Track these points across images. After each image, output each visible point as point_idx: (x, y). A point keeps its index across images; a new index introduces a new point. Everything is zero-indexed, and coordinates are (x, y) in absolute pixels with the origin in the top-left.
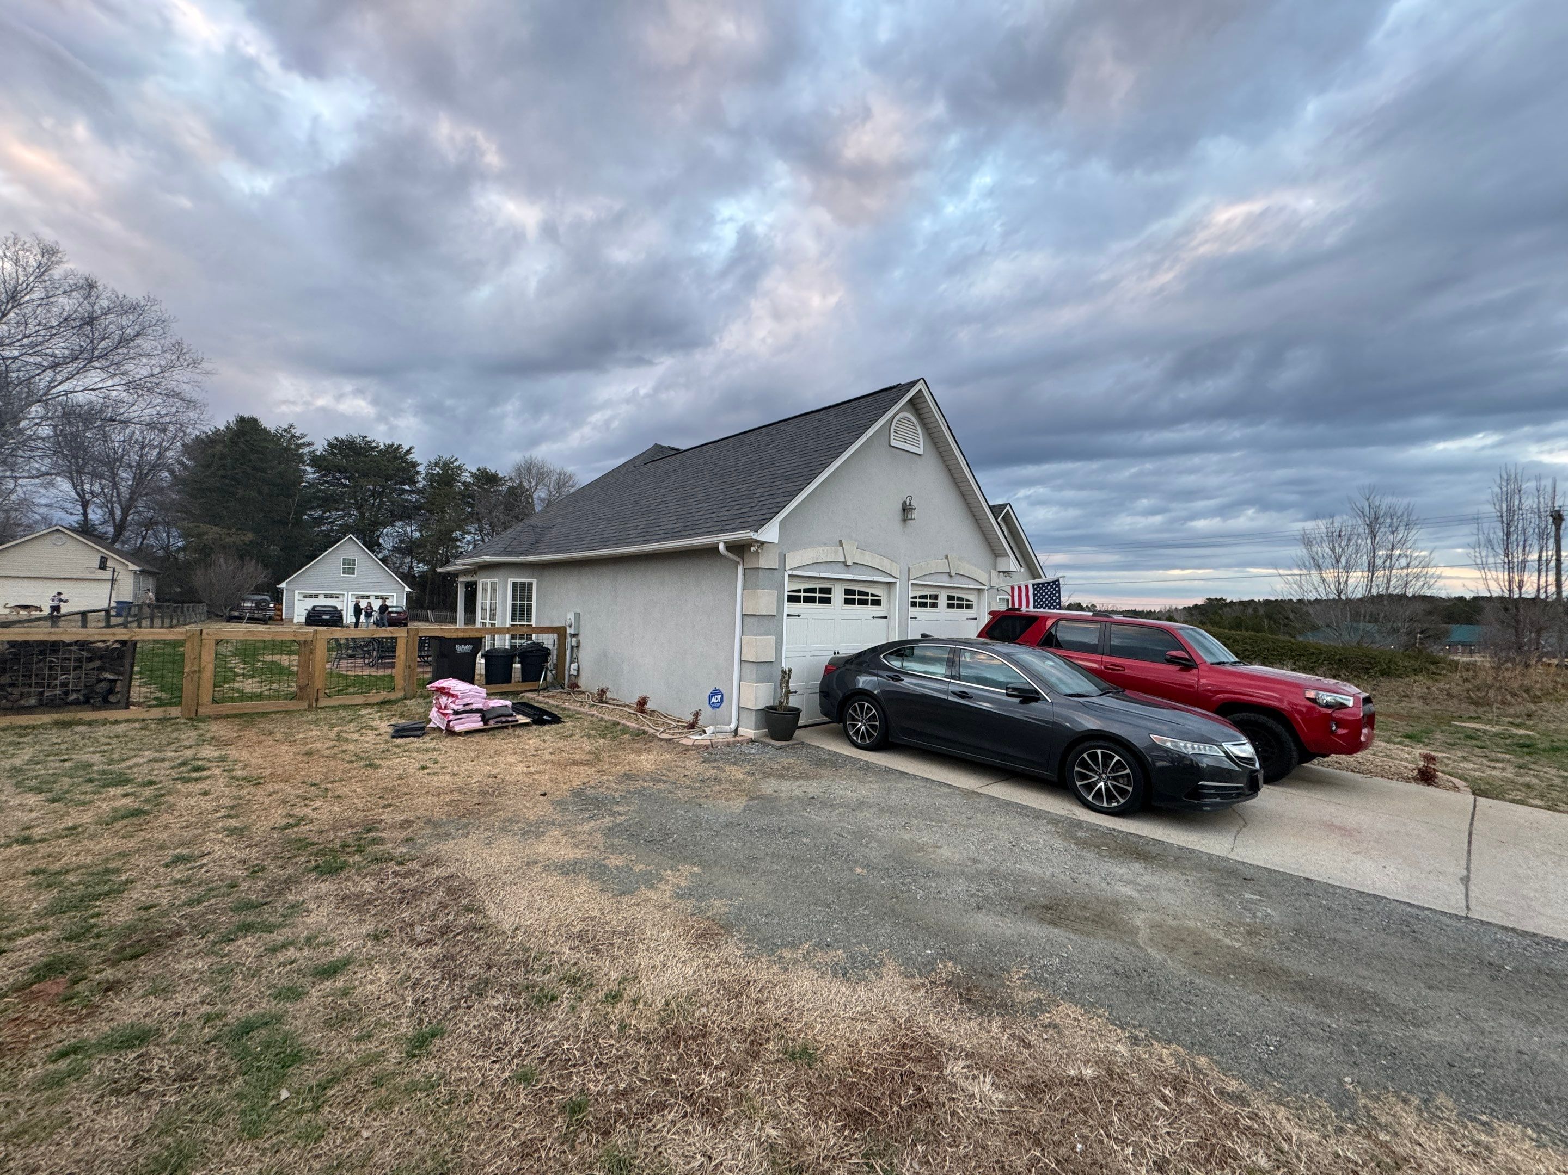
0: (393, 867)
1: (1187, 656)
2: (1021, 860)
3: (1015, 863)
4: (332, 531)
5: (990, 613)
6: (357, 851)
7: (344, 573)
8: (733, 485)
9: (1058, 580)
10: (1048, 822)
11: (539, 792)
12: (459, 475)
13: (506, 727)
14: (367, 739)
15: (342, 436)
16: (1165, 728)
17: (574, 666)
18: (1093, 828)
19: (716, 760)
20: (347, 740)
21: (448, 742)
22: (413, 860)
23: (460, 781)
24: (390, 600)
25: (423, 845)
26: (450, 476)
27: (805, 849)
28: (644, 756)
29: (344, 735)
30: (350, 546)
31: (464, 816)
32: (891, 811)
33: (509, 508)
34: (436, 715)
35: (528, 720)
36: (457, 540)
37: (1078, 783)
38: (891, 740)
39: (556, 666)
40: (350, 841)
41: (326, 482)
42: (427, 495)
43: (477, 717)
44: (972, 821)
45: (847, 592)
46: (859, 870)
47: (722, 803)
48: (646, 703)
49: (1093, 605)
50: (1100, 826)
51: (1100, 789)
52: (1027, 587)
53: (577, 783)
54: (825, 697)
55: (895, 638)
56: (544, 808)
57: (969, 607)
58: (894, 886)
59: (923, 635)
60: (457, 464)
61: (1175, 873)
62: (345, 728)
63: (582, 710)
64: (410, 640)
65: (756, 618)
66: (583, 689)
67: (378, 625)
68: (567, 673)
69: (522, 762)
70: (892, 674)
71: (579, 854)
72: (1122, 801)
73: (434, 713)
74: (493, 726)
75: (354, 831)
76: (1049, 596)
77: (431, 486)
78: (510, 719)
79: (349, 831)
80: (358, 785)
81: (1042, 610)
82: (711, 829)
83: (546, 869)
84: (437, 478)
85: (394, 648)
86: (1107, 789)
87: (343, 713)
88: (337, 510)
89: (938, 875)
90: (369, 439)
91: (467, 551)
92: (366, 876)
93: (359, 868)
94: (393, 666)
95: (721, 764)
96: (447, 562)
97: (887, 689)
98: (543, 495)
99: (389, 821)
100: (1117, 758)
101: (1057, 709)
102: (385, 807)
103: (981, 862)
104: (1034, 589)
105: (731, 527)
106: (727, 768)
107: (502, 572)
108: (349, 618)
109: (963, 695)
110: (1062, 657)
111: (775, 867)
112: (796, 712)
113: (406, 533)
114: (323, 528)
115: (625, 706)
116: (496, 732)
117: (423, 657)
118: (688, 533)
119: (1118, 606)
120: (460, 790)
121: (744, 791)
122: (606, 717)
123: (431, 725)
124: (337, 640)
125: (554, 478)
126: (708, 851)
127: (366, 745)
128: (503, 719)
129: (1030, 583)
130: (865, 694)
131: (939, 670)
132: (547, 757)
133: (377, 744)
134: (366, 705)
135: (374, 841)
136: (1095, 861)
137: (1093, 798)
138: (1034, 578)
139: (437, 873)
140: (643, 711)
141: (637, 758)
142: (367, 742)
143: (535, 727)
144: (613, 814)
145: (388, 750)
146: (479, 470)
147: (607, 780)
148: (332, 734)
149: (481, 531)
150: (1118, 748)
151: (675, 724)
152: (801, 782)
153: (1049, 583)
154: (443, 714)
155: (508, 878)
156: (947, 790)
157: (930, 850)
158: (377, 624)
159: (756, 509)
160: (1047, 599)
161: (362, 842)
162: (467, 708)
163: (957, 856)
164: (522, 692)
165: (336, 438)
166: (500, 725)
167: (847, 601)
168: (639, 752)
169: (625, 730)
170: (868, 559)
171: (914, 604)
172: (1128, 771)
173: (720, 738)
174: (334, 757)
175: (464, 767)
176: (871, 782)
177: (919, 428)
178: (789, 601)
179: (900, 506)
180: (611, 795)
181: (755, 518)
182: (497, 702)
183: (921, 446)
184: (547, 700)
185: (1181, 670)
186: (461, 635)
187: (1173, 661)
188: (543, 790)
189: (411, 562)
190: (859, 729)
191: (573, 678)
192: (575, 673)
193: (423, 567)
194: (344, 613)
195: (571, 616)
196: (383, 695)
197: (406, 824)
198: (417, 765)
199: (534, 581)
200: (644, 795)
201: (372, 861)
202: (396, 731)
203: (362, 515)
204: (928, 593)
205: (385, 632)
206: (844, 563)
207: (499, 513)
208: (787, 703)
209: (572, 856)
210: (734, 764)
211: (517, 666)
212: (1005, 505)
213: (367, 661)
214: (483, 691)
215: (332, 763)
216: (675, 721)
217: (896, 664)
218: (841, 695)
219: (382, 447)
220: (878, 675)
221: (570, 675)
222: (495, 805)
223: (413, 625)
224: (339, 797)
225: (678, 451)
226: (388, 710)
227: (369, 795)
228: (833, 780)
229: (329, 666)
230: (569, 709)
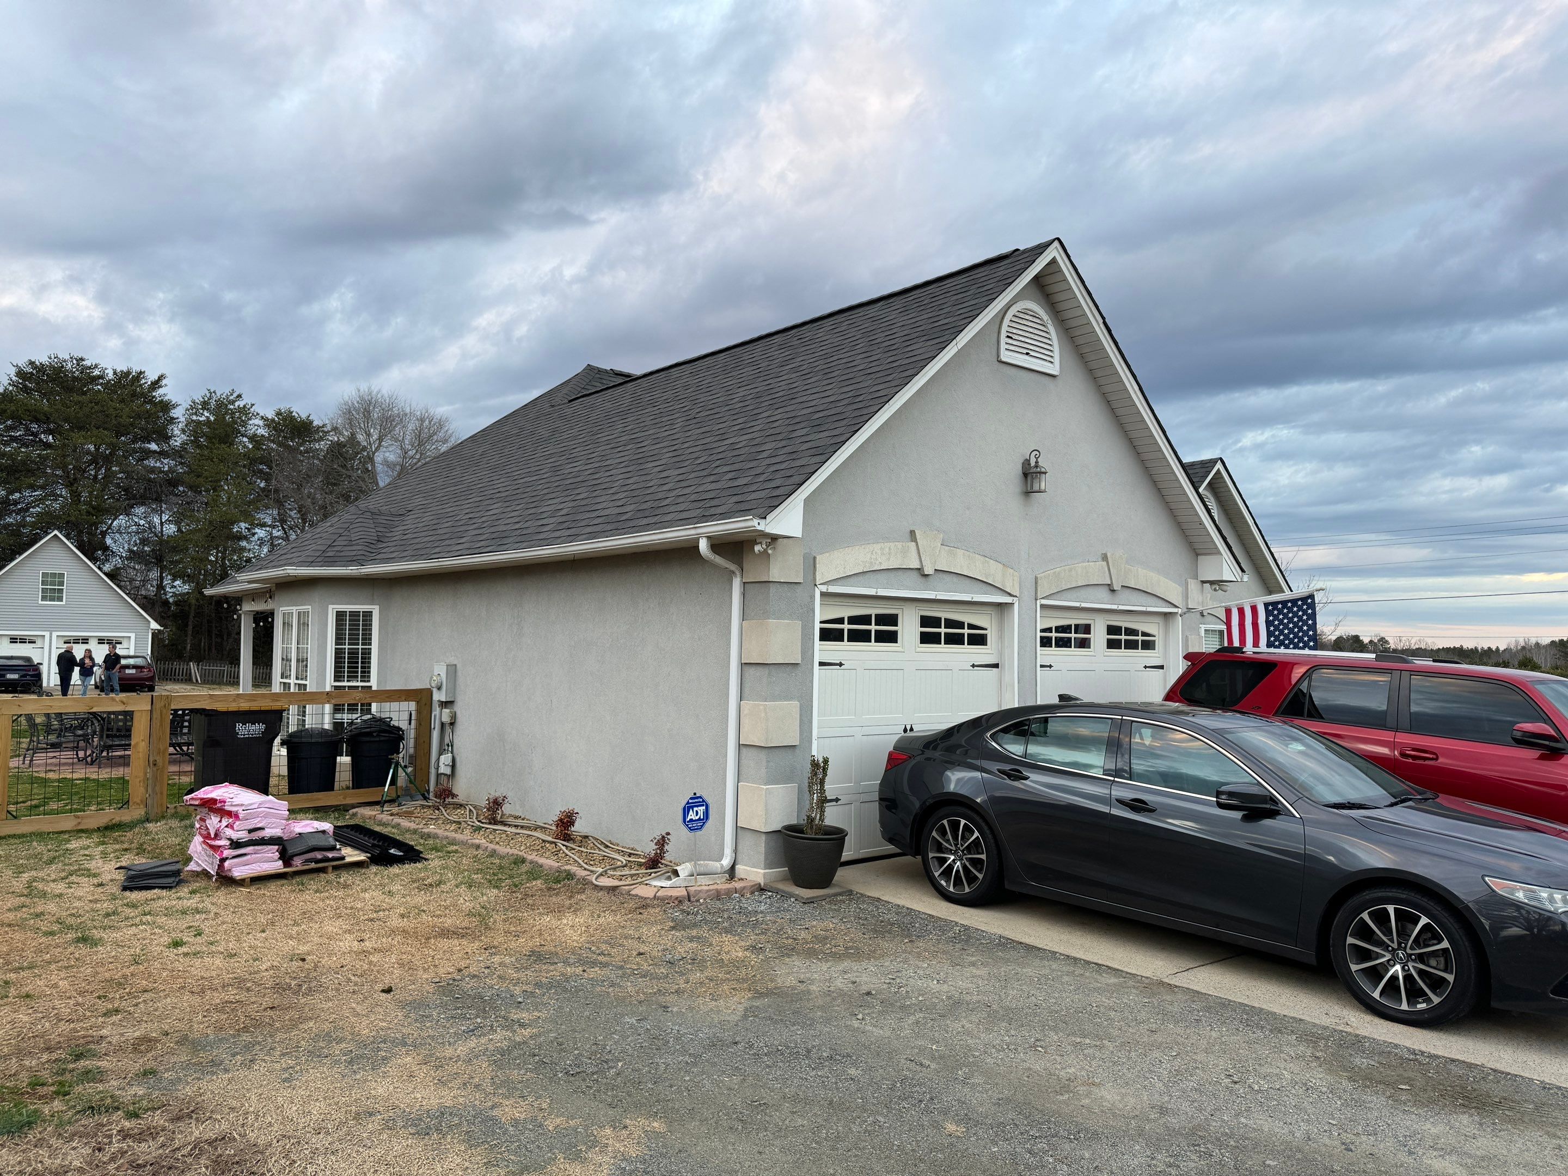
0: (119, 1122)
1: (1553, 733)
2: (1248, 1110)
3: (1237, 1115)
4: (23, 524)
5: (1188, 657)
6: (57, 1093)
7: (44, 598)
8: (723, 437)
9: (1311, 596)
10: (1300, 1039)
11: (380, 986)
12: (244, 424)
13: (323, 870)
14: (80, 893)
15: (42, 358)
16: (1515, 866)
17: (446, 759)
18: (1384, 1051)
19: (695, 925)
20: (44, 895)
21: (222, 896)
22: (154, 1109)
23: (239, 967)
24: (125, 645)
25: (172, 1082)
26: (228, 425)
27: (853, 1087)
28: (568, 919)
29: (40, 886)
30: (56, 550)
31: (246, 1029)
32: (1011, 1016)
33: (332, 481)
34: (199, 848)
35: (362, 857)
36: (240, 537)
37: (1354, 968)
38: (1007, 886)
39: (413, 759)
40: (45, 1075)
41: (14, 439)
42: (188, 459)
43: (272, 852)
44: (1159, 1037)
45: (926, 621)
46: (951, 1127)
47: (705, 1004)
48: (572, 823)
49: (1382, 640)
50: (1396, 1046)
51: (1394, 978)
52: (1254, 609)
53: (446, 969)
54: (888, 808)
55: (1013, 701)
56: (386, 1014)
57: (1148, 645)
58: (1014, 1155)
59: (1061, 697)
60: (240, 403)
61: (1537, 1134)
62: (41, 874)
63: (459, 836)
64: (156, 715)
65: (766, 671)
66: (461, 799)
67: (102, 690)
68: (433, 771)
69: (349, 932)
70: (1007, 767)
71: (449, 1097)
72: (1436, 1000)
73: (196, 846)
74: (300, 868)
75: (54, 1056)
76: (1296, 625)
77: (195, 443)
78: (330, 855)
79: (45, 1057)
80: (63, 974)
81: (1282, 650)
82: (684, 1051)
83: (389, 1125)
84: (206, 429)
85: (129, 730)
86: (1408, 978)
87: (37, 846)
88: (33, 487)
89: (1095, 1136)
90: (87, 363)
91: (258, 558)
92: (71, 1139)
93: (61, 1125)
94: (125, 761)
95: (704, 932)
96: (223, 577)
97: (998, 794)
98: (392, 457)
99: (114, 1040)
100: (1424, 920)
101: (1310, 831)
102: (107, 1014)
103: (1175, 1113)
104: (1268, 613)
105: (719, 510)
106: (715, 940)
107: (317, 595)
108: (51, 677)
109: (1138, 805)
110: (1321, 736)
111: (800, 1122)
112: (837, 837)
113: (151, 526)
114: (9, 520)
115: (536, 828)
116: (305, 879)
117: (180, 745)
118: (645, 521)
119: (1429, 641)
120: (239, 983)
121: (745, 980)
122: (502, 850)
123: (192, 867)
124: (30, 718)
125: (411, 427)
126: (679, 1091)
127: (77, 904)
128: (319, 855)
129: (1260, 602)
130: (959, 803)
131: (1095, 761)
132: (395, 922)
133: (96, 901)
134: (80, 832)
135: (88, 1076)
136: (1385, 1112)
137: (1381, 994)
138: (1270, 593)
139: (197, 1133)
140: (567, 838)
141: (555, 923)
142: (80, 899)
143: (374, 869)
144: (510, 1025)
145: (114, 913)
146: (279, 413)
147: (501, 964)
148: (19, 884)
149: (283, 522)
150: (1424, 901)
151: (623, 859)
152: (846, 964)
153: (1294, 602)
154: (212, 847)
155: (320, 1141)
156: (1113, 980)
157: (1082, 1089)
158: (100, 687)
159: (762, 478)
160: (1291, 631)
161: (68, 1076)
162: (256, 836)
163: (1132, 1101)
164: (353, 806)
165: (32, 363)
166: (313, 865)
167: (926, 639)
168: (559, 911)
169: (536, 872)
170: (961, 563)
171: (1045, 642)
172: (1445, 944)
173: (704, 883)
174: (20, 925)
175: (249, 941)
176: (973, 964)
177: (1052, 329)
178: (823, 638)
179: (1018, 469)
180: (508, 990)
181: (762, 494)
182: (307, 826)
183: (1057, 360)
184: (397, 820)
185: (1542, 758)
186: (245, 706)
187: (1527, 741)
188: (387, 982)
189: (162, 578)
190: (950, 867)
191: (443, 780)
192: (448, 771)
193: (182, 587)
194: (44, 669)
195: (440, 671)
196: (110, 814)
197: (143, 1044)
198: (166, 940)
199: (376, 610)
200: (565, 990)
201: (84, 1111)
202: (130, 878)
203: (76, 495)
204: (1073, 622)
205: (115, 703)
206: (920, 570)
207: (313, 489)
208: (822, 819)
209: (434, 1102)
210: (727, 931)
211: (344, 760)
212: (1213, 462)
213: (81, 754)
214: (283, 806)
215: (17, 936)
216: (623, 853)
217: (1015, 748)
218: (917, 804)
219: (111, 376)
220: (983, 770)
221: (438, 775)
222: (301, 1010)
223: (164, 689)
224: (28, 996)
225: (628, 379)
226: (116, 841)
227: (81, 993)
228: (905, 961)
229: (14, 763)
230: (436, 836)
